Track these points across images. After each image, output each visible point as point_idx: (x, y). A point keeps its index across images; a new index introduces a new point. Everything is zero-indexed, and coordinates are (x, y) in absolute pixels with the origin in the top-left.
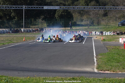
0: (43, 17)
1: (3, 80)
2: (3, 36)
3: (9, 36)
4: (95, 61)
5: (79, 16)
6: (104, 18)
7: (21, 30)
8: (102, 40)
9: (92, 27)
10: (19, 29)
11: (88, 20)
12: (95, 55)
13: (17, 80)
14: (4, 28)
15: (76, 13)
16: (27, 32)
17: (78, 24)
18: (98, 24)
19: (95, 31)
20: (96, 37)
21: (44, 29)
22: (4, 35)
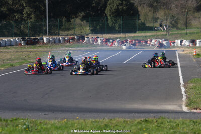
0: (82, 14)
1: (20, 126)
2: (10, 50)
3: (20, 50)
4: (183, 92)
5: (150, 10)
6: (196, 14)
7: (43, 39)
8: (193, 55)
9: (174, 32)
10: (38, 38)
11: (167, 20)
12: (182, 81)
13: (46, 124)
14: (11, 36)
15: (145, 7)
16: (55, 42)
17: (149, 27)
18: (187, 25)
19: (180, 38)
20: (183, 51)
21: (86, 36)
22: (12, 50)
